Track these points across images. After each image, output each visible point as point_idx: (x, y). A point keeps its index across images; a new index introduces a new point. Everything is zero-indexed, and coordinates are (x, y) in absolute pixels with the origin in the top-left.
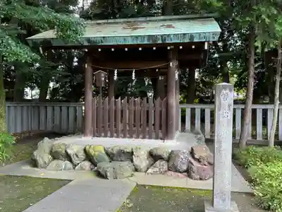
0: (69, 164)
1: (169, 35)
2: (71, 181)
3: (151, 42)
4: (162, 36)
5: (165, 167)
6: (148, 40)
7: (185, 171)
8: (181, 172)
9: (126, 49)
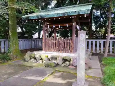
0: (36, 61)
1: (69, 12)
2: (33, 67)
3: (63, 15)
4: (67, 13)
5: (69, 64)
6: (62, 15)
8: (74, 66)
9: (55, 19)
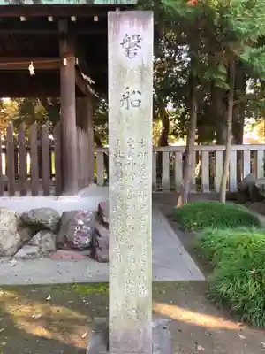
5: (51, 244)
7: (86, 248)
